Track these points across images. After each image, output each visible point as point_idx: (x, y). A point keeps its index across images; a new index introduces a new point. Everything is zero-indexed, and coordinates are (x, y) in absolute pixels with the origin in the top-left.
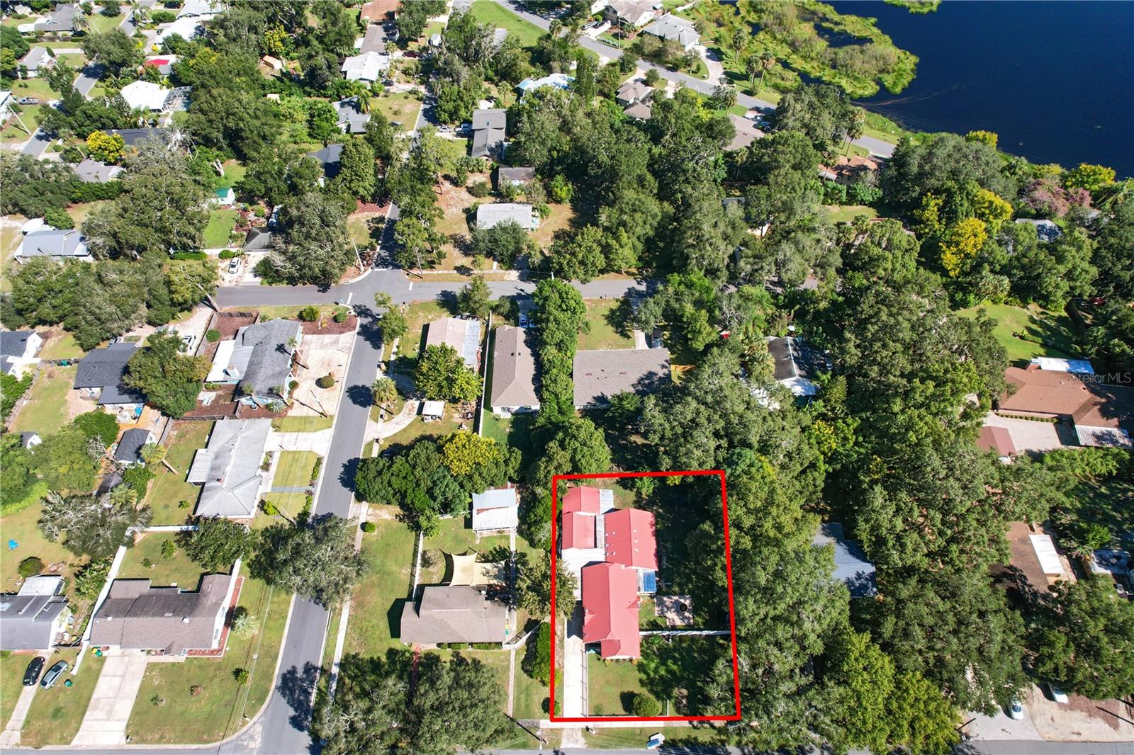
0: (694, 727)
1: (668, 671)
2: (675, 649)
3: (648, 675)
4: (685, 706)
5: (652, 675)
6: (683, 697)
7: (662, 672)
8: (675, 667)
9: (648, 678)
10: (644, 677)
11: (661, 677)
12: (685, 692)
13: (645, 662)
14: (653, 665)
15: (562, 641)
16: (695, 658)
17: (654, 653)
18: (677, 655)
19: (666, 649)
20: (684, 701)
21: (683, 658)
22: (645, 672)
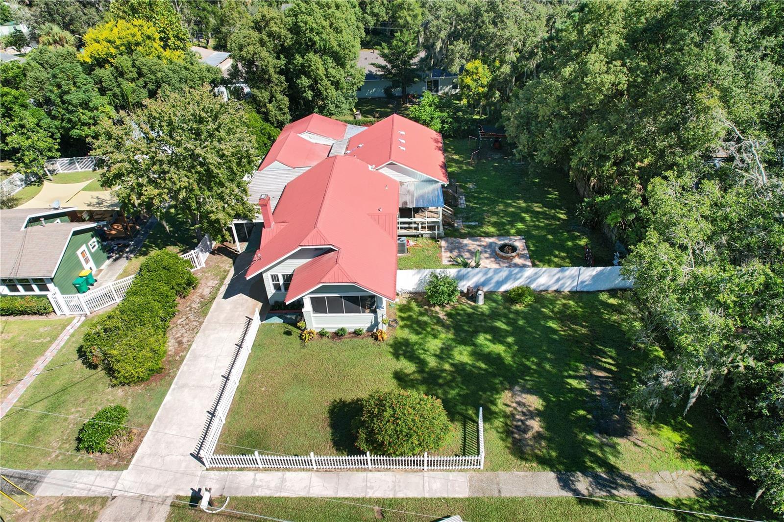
0: (583, 501)
1: (478, 354)
2: (495, 315)
3: (421, 364)
4: (539, 437)
5: (432, 362)
6: (532, 415)
7: (462, 355)
8: (499, 349)
9: (421, 371)
10: (408, 367)
11: (460, 368)
12: (535, 402)
13: (413, 338)
14: (434, 345)
15: (206, 304)
16: (555, 331)
17: (439, 321)
18: (502, 326)
19: (469, 315)
20: (536, 425)
21: (517, 331)
22: (412, 357)
